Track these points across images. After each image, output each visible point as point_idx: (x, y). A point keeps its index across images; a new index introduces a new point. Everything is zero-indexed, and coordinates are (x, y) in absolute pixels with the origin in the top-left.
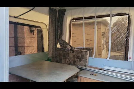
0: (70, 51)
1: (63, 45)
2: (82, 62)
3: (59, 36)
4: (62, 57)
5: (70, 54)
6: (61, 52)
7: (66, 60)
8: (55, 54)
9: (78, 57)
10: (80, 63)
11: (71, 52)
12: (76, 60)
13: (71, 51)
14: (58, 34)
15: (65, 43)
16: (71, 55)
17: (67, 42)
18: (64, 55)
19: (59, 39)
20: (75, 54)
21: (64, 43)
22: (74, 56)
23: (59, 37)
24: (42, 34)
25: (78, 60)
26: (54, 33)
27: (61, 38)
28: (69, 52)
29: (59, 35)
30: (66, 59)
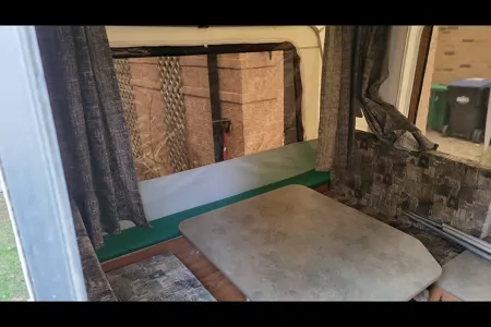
0: (411, 158)
1: (382, 126)
2: (460, 214)
3: (365, 86)
4: (375, 175)
5: (409, 166)
6: (370, 152)
7: (387, 188)
8: (344, 157)
9: (444, 190)
10: (450, 214)
11: (412, 161)
12: (436, 197)
13: (417, 160)
14: (361, 79)
15: (392, 116)
16: (412, 173)
17: (402, 112)
18: (381, 169)
19: (367, 100)
20: (431, 171)
21: (388, 117)
22: (426, 178)
23: (367, 91)
24: (299, 73)
25: (445, 199)
26: (347, 72)
27: (376, 93)
28: (408, 160)
29: (367, 81)
30: (387, 183)
